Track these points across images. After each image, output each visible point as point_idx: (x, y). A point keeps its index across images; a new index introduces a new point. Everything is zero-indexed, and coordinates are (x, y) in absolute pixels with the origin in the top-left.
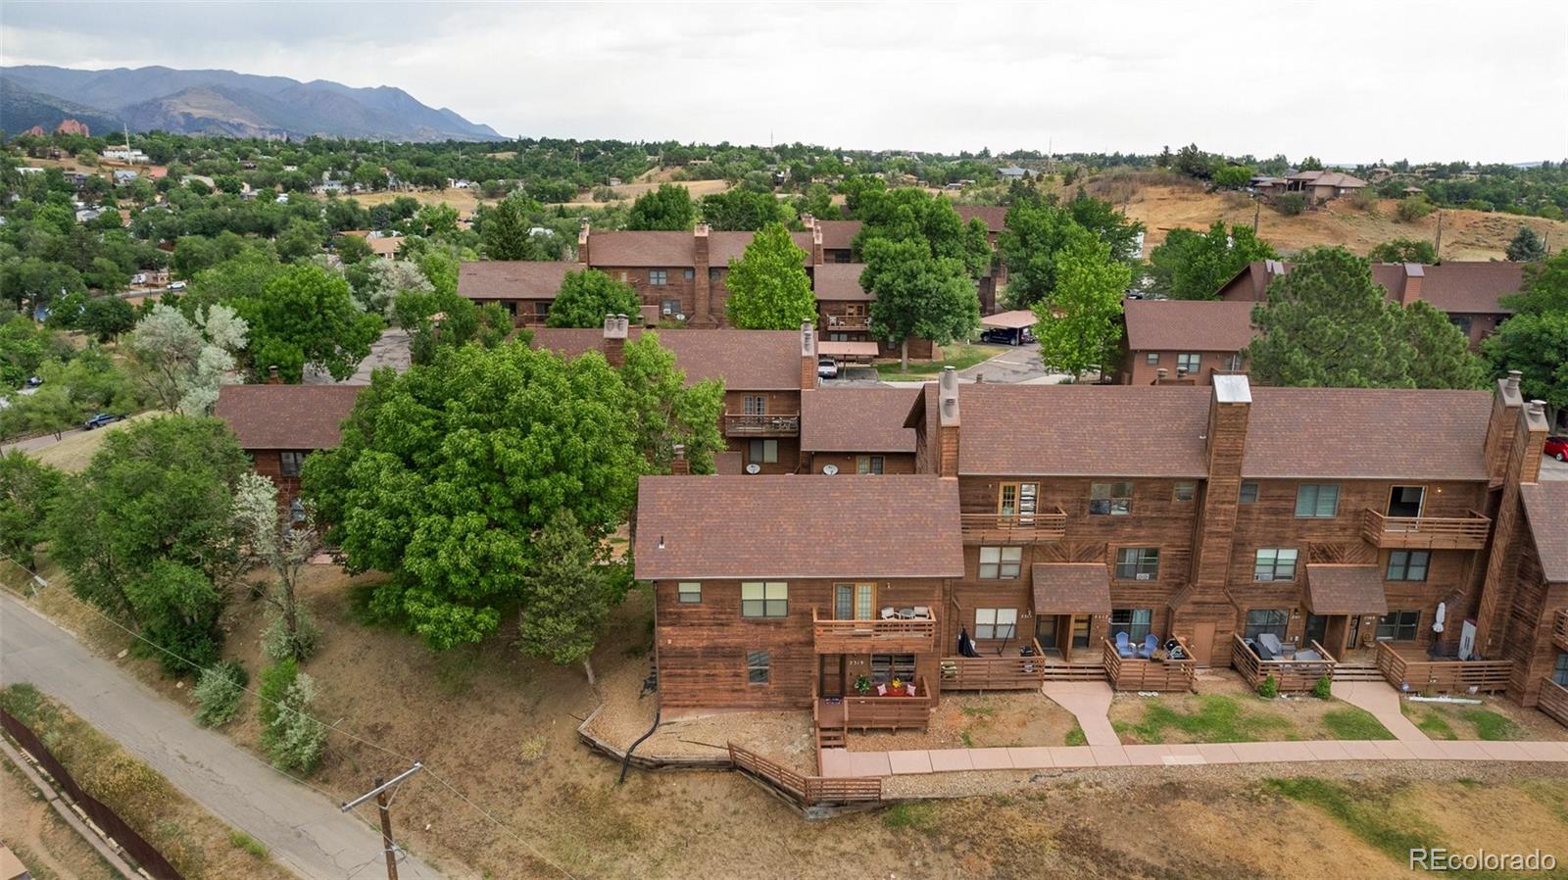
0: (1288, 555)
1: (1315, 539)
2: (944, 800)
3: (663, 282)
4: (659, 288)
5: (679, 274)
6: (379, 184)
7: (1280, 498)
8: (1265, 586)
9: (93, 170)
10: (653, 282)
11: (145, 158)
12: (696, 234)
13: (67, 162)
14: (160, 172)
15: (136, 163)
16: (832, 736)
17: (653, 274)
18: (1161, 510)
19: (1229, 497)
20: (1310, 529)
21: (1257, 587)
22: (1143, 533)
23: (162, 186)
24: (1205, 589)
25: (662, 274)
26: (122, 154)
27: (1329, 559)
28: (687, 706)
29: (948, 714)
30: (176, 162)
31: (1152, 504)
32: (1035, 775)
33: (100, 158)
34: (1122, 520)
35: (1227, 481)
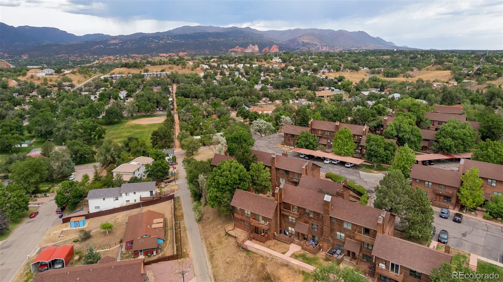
0: (343, 235)
1: (348, 233)
2: (256, 253)
3: (328, 134)
4: (327, 135)
5: (332, 133)
6: (338, 70)
7: (340, 222)
8: (339, 240)
9: (269, 65)
10: (326, 134)
11: (281, 61)
12: (336, 124)
13: (264, 63)
14: (283, 65)
15: (279, 62)
16: (250, 239)
17: (326, 132)
18: (318, 218)
19: (327, 219)
20: (347, 231)
21: (337, 239)
22: (315, 221)
23: (283, 69)
24: (325, 236)
25: (328, 132)
26: (276, 60)
27: (351, 239)
29: (272, 242)
30: (288, 63)
31: (316, 216)
32: (271, 255)
33: (271, 61)
34: (311, 218)
35: (327, 216)
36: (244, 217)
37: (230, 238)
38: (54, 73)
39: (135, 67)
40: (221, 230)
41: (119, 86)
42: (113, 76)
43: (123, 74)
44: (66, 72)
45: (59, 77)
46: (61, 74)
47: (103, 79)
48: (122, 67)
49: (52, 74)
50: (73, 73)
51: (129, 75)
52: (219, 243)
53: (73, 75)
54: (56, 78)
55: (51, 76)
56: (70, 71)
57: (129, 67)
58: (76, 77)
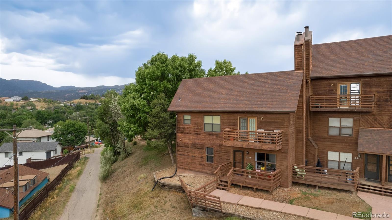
16: (224, 185)
28: (185, 169)
36: (203, 136)
37: (164, 194)
38: (21, 100)
39: (92, 99)
40: (144, 183)
41: (75, 109)
42: (73, 104)
43: (82, 103)
44: (32, 99)
45: (25, 103)
46: (27, 101)
47: (63, 106)
48: (81, 99)
49: (19, 101)
50: (39, 101)
51: (86, 104)
52: (135, 207)
53: (38, 103)
54: (22, 103)
55: (18, 102)
56: (36, 99)
57: (87, 99)
58: (41, 104)
